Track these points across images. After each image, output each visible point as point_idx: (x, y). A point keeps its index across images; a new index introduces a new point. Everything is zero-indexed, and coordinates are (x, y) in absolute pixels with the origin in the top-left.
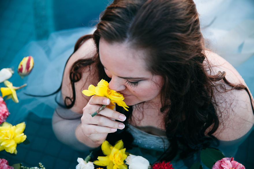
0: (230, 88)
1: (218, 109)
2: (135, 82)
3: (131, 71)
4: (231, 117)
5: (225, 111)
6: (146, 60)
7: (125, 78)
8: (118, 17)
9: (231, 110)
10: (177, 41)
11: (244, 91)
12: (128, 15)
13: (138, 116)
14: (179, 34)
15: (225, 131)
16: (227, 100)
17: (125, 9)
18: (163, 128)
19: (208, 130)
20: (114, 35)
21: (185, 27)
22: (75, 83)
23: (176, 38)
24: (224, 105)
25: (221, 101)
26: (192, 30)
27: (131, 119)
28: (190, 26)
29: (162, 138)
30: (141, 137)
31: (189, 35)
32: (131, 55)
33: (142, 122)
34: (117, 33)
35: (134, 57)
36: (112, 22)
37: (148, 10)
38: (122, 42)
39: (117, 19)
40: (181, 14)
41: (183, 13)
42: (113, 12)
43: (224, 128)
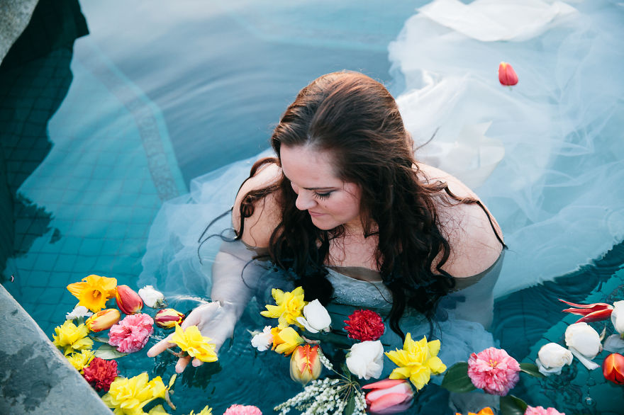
0: (456, 202)
1: (443, 231)
2: (326, 193)
3: (317, 179)
4: (462, 240)
5: (453, 233)
6: (332, 163)
7: (310, 189)
8: (297, 116)
9: (461, 230)
10: (367, 139)
11: (477, 206)
12: (308, 113)
13: (337, 255)
14: (369, 131)
15: (457, 261)
16: (455, 218)
17: (305, 107)
18: (374, 268)
19: (434, 263)
20: (292, 136)
21: (376, 122)
22: (245, 219)
23: (365, 136)
24: (450, 225)
25: (447, 220)
26: (385, 127)
27: (328, 259)
28: (382, 121)
29: (374, 285)
30: (346, 285)
31: (380, 131)
32: (314, 159)
33: (344, 263)
34: (296, 134)
35: (318, 162)
36: (291, 123)
37: (329, 106)
38: (303, 145)
39: (296, 119)
40: (369, 109)
41: (371, 107)
42: (292, 111)
43: (455, 258)
